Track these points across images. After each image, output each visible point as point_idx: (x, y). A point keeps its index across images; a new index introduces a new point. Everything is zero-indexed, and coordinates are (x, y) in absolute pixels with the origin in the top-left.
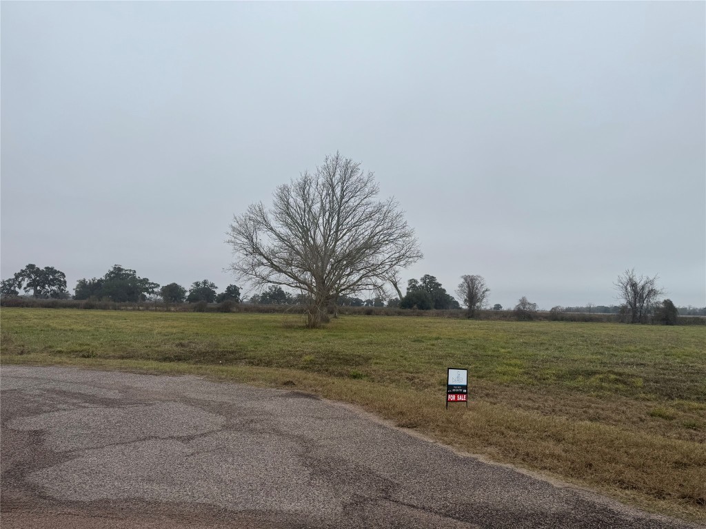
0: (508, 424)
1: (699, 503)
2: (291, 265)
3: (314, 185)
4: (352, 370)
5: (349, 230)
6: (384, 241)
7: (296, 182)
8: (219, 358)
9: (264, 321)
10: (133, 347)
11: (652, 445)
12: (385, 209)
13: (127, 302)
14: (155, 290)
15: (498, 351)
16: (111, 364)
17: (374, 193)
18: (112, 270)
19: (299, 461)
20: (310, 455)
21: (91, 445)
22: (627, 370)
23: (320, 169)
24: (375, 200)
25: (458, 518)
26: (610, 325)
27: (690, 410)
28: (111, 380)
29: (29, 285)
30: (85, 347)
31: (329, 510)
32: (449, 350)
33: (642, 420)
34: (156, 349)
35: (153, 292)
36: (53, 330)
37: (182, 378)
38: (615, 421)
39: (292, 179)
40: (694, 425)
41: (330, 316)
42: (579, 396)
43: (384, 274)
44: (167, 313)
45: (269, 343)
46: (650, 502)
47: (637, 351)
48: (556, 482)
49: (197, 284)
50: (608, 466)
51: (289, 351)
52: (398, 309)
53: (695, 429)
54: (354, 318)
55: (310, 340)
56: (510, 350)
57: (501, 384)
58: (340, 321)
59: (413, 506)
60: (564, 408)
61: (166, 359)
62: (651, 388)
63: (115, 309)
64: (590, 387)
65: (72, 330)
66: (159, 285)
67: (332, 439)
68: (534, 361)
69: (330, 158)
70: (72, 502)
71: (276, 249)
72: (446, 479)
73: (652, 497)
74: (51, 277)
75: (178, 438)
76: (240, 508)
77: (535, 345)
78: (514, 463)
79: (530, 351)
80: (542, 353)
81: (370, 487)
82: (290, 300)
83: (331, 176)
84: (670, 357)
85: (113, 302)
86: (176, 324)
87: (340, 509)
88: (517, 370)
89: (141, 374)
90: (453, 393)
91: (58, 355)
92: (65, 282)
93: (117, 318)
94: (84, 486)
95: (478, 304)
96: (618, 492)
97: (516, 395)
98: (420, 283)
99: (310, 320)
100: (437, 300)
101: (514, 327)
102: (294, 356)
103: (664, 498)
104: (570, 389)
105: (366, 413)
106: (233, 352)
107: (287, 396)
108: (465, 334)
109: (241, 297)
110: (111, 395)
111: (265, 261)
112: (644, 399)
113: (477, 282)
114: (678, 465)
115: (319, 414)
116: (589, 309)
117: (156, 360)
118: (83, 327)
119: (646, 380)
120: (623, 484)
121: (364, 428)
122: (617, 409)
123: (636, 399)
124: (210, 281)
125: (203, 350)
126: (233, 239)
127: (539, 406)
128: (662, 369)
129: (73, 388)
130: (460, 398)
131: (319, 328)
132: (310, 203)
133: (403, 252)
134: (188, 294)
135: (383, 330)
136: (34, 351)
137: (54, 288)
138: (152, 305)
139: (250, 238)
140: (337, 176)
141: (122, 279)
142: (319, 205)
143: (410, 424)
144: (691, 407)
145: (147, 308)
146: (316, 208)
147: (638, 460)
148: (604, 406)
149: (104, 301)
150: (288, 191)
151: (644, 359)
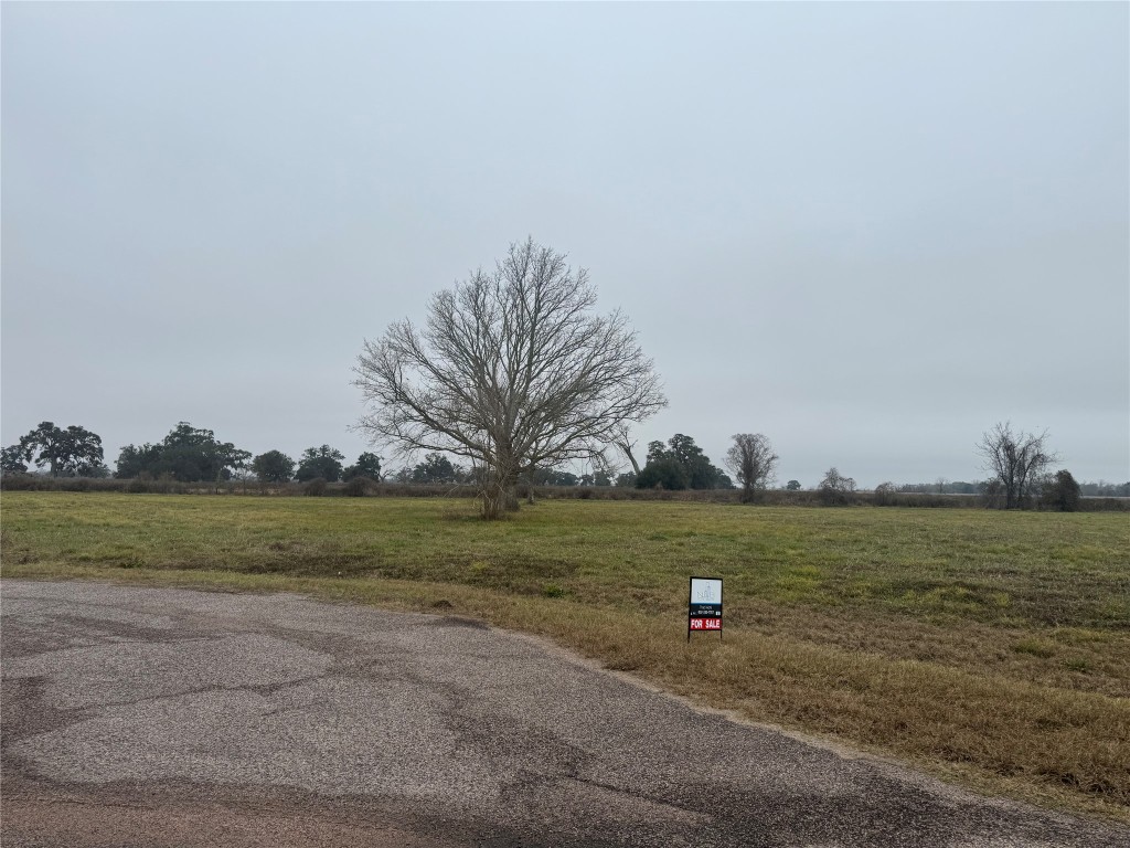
0: (782, 665)
1: (1065, 781)
2: (456, 419)
3: (492, 291)
4: (548, 584)
5: (550, 363)
6: (606, 380)
7: (463, 286)
8: (338, 567)
9: (416, 510)
10: (202, 550)
11: (1007, 696)
12: (605, 329)
13: (200, 481)
14: (245, 462)
15: (785, 553)
16: (162, 576)
17: (588, 302)
18: (175, 430)
19: (442, 721)
20: (460, 712)
21: (116, 698)
22: (985, 582)
23: (502, 265)
24: (590, 313)
25: (679, 806)
26: (971, 512)
27: (1079, 641)
28: (160, 602)
29: (43, 456)
30: (126, 552)
31: (478, 795)
32: (706, 552)
33: (1001, 658)
34: (239, 553)
35: (241, 465)
36: (77, 524)
37: (274, 598)
38: (958, 660)
39: (458, 281)
40: (1083, 666)
41: (521, 502)
42: (906, 621)
43: (605, 432)
44: (262, 498)
45: (419, 543)
46: (989, 780)
47: (1007, 552)
48: (844, 750)
49: (311, 452)
50: (930, 727)
51: (450, 555)
52: (633, 490)
53: (1084, 672)
54: (561, 504)
55: (487, 538)
56: (803, 551)
57: (782, 603)
58: (537, 508)
59: (612, 788)
60: (879, 640)
61: (254, 569)
62: (1020, 608)
63: (180, 492)
64: (925, 607)
65: (108, 525)
66: (250, 455)
67: (499, 687)
68: (840, 569)
69: (518, 247)
70: (75, 785)
71: (433, 394)
72: (670, 748)
73: (992, 772)
74: (79, 442)
75: (256, 688)
76: (339, 791)
77: (845, 543)
78: (782, 724)
79: (836, 552)
80: (854, 556)
81: (548, 760)
82: (459, 476)
83: (519, 277)
84: (1058, 561)
85: (176, 482)
86: (274, 514)
87: (496, 792)
88: (810, 581)
89: (208, 591)
90: (698, 617)
91: (83, 563)
92: (101, 450)
93: (181, 507)
94: (98, 760)
95: (760, 480)
96: (941, 766)
97: (806, 620)
98: (668, 447)
99: (487, 507)
100: (695, 475)
101: (817, 516)
102: (457, 562)
103: (1012, 774)
104: (892, 611)
105: (559, 648)
106: (360, 558)
107: (438, 623)
108: (735, 527)
109: (382, 473)
110: (156, 623)
111: (415, 413)
112: (1007, 626)
113: (758, 445)
114: (1043, 723)
115: (483, 651)
116: (940, 488)
117: (238, 570)
118: (126, 521)
119: (1015, 597)
120: (950, 754)
121: (554, 671)
122: (963, 641)
123: (996, 625)
124: (333, 447)
125: (314, 555)
126: (364, 378)
127: (840, 638)
128: (1044, 579)
129: (99, 614)
130: (710, 624)
131: (502, 519)
132: (486, 319)
133: (635, 397)
134: (296, 468)
135: (604, 521)
136: (45, 557)
137: (83, 460)
138: (238, 485)
139: (390, 376)
140: (529, 276)
141: (193, 444)
142: (501, 322)
143: (626, 664)
144: (1080, 637)
145: (231, 491)
146: (497, 327)
147: (980, 717)
148: (943, 637)
149: (163, 480)
150: (451, 301)
151: (1016, 563)
